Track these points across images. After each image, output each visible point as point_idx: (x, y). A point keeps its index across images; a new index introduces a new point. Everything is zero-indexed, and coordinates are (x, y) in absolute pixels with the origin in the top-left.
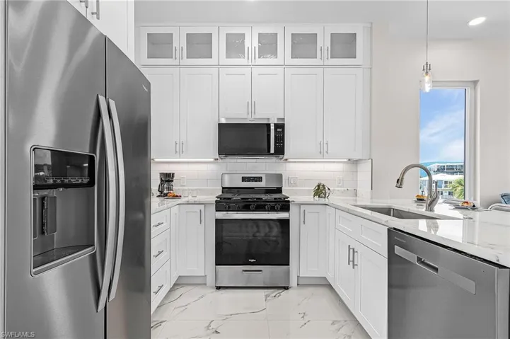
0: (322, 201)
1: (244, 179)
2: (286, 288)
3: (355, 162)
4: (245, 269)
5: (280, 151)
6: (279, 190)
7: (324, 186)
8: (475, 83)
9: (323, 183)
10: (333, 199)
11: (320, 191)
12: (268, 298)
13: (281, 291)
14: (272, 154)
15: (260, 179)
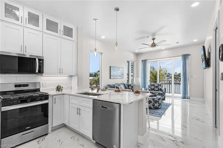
0: (60, 93)
1: (16, 86)
2: (46, 134)
3: (71, 76)
4: (23, 134)
5: (41, 72)
6: (38, 90)
7: (60, 86)
8: (102, 53)
9: (60, 85)
10: (64, 91)
11: (59, 89)
12: (39, 142)
13: (44, 136)
14: (37, 73)
15: (27, 85)
